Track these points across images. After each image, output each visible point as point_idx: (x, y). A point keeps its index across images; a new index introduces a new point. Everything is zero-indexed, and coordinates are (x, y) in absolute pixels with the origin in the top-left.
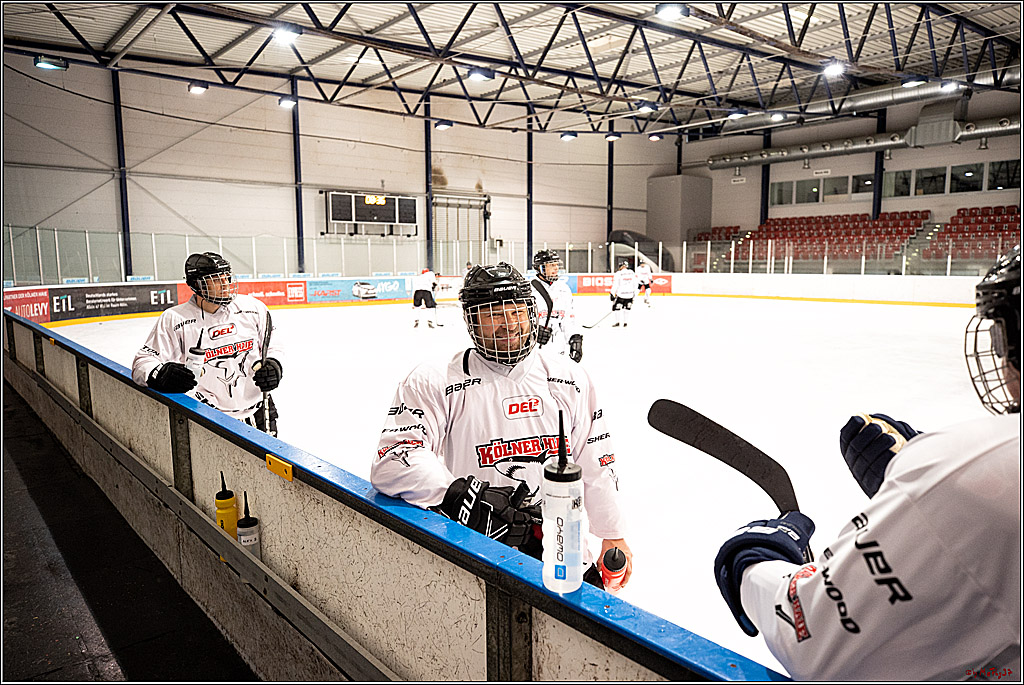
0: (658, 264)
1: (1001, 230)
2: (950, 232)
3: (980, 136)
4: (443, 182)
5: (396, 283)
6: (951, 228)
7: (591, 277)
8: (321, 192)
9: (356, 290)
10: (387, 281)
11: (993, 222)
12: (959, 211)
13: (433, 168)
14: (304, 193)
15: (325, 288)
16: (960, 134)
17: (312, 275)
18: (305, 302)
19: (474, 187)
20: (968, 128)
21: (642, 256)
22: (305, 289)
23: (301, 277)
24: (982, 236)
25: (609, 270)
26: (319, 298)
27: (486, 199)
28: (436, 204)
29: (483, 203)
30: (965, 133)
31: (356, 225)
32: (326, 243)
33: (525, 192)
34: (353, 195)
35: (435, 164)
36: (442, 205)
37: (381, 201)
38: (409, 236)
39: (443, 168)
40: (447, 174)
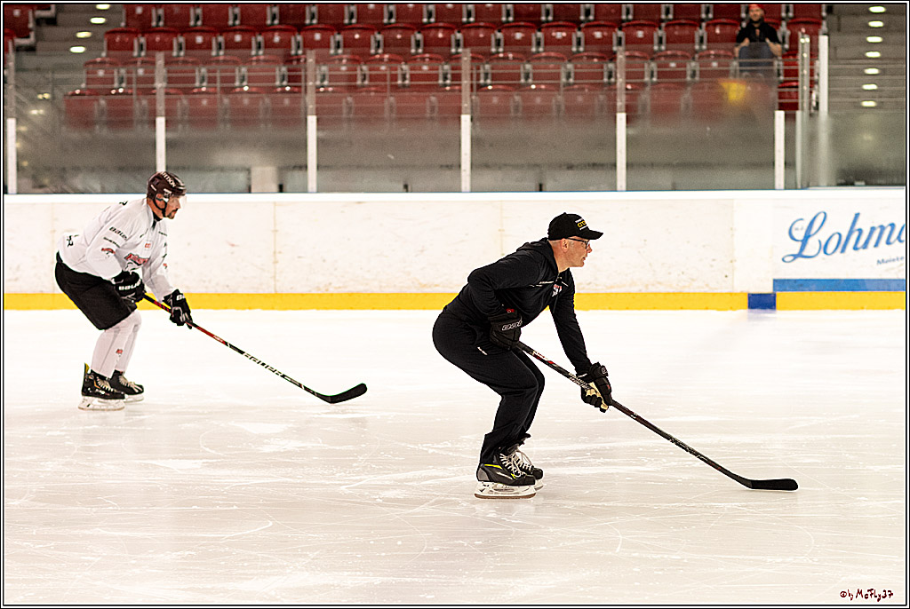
2: (148, 29)
6: (145, 17)
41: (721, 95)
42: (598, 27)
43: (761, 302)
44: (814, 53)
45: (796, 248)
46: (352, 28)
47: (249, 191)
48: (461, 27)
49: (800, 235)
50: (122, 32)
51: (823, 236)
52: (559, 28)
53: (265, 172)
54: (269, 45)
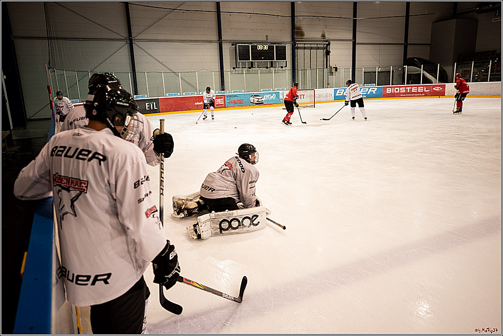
0: (436, 78)
4: (302, 34)
5: (274, 94)
7: (391, 87)
8: (233, 45)
9: (252, 99)
10: (269, 93)
13: (296, 26)
14: (224, 46)
15: (235, 99)
17: (228, 92)
18: (225, 107)
19: (320, 36)
21: (425, 72)
22: (225, 100)
23: (222, 93)
25: (403, 83)
26: (232, 105)
27: (327, 43)
28: (298, 48)
29: (325, 46)
31: (252, 62)
32: (236, 74)
33: (351, 37)
34: (250, 45)
35: (297, 24)
36: (301, 48)
37: (266, 48)
38: (282, 67)
39: (302, 26)
40: (305, 29)
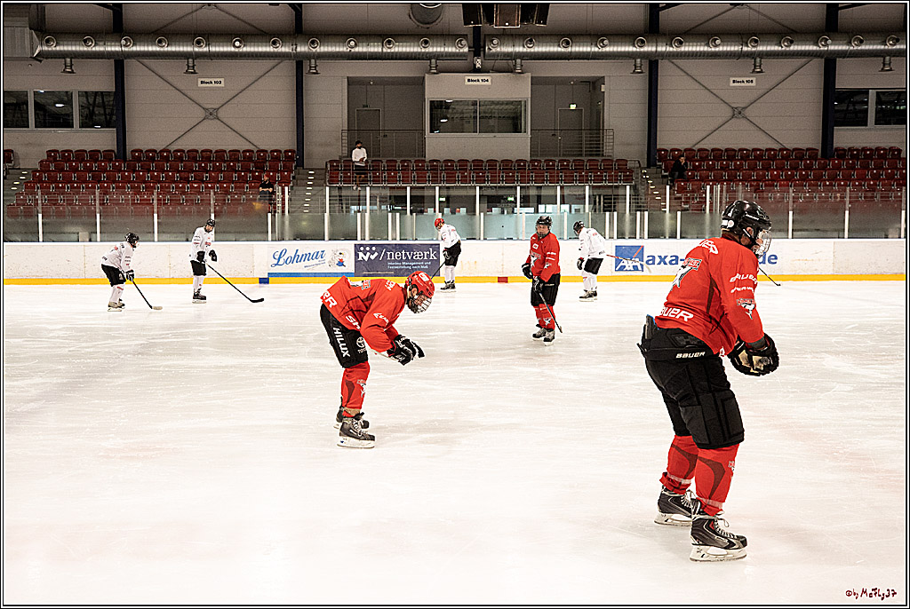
1: (99, 181)
2: (41, 181)
3: (63, 55)
6: (40, 177)
11: (89, 170)
12: (49, 152)
16: (39, 49)
20: (48, 41)
24: (78, 187)
30: (45, 48)
41: (253, 207)
42: (210, 183)
43: (264, 281)
44: (283, 193)
45: (276, 262)
46: (119, 182)
47: (78, 241)
48: (160, 182)
49: (277, 257)
50: (30, 182)
51: (285, 257)
52: (195, 183)
53: (83, 234)
54: (87, 187)
